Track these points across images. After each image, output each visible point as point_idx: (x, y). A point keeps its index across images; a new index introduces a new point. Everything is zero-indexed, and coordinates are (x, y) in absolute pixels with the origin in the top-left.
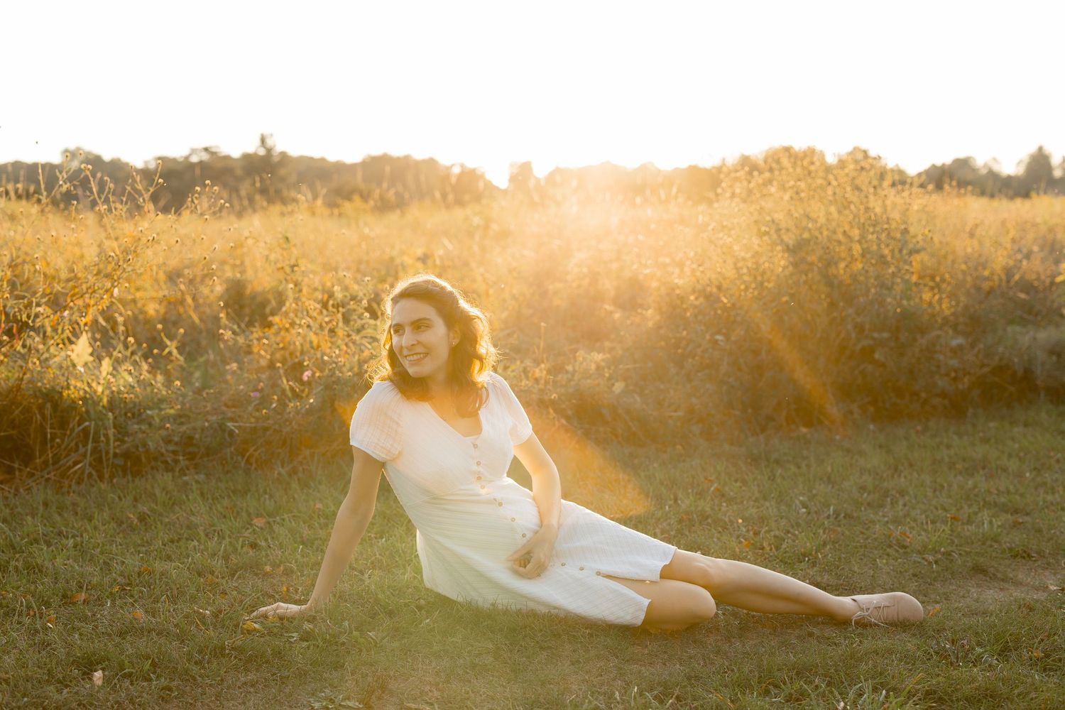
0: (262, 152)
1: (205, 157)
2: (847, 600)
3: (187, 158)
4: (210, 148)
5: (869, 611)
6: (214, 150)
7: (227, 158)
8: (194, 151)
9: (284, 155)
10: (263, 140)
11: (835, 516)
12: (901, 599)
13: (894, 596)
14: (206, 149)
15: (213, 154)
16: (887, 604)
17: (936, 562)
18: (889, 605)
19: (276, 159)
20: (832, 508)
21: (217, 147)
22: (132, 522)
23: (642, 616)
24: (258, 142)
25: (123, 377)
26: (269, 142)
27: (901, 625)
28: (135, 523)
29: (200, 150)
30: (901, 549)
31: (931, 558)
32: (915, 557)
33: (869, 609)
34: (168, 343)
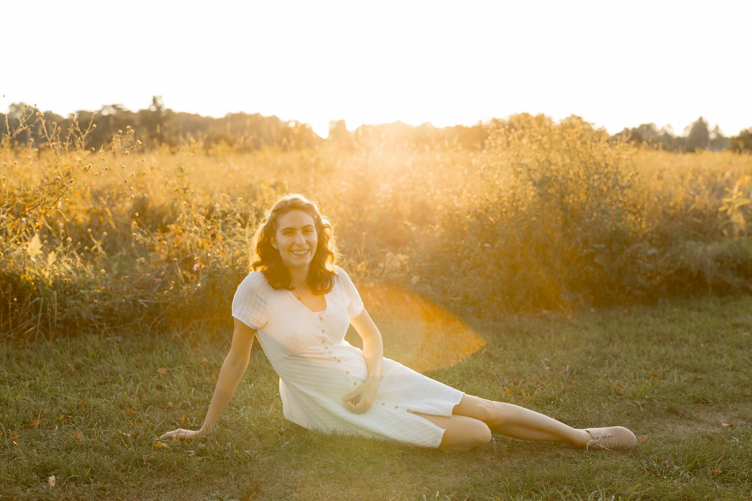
0: (154, 109)
1: (113, 111)
2: (582, 431)
3: (100, 112)
4: (117, 105)
5: (599, 439)
6: (119, 107)
7: (129, 112)
8: (105, 107)
9: (169, 111)
10: (155, 101)
11: (570, 372)
12: (621, 431)
13: (616, 429)
14: (114, 106)
15: (119, 109)
16: (611, 434)
17: (643, 406)
18: (612, 435)
19: (164, 114)
20: (568, 367)
21: (122, 105)
22: (71, 370)
23: (439, 441)
24: (151, 101)
25: (63, 266)
26: (159, 102)
27: (620, 449)
28: (72, 370)
29: (110, 107)
30: (618, 396)
31: (639, 403)
32: (628, 402)
33: (598, 438)
34: (95, 242)
